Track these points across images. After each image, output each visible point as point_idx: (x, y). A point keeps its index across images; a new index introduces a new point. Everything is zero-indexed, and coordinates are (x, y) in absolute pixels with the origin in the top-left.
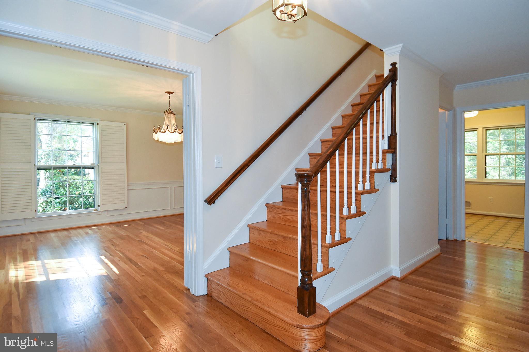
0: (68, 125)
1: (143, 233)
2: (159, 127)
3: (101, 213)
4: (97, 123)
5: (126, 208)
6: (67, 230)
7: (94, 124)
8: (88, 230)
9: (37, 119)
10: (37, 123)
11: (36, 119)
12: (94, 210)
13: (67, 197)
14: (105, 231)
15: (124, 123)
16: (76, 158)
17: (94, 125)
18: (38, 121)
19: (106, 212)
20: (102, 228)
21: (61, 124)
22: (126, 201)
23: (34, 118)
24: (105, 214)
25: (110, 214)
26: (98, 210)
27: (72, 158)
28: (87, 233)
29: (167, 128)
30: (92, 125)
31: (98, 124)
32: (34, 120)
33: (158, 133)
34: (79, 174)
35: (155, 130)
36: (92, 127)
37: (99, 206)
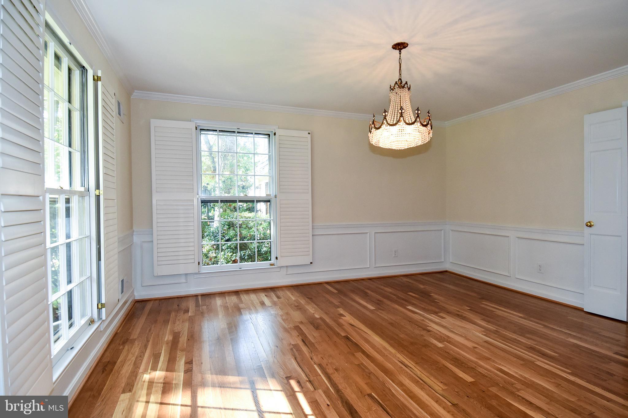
0: (237, 137)
1: (345, 316)
2: (384, 114)
3: (278, 269)
4: (274, 132)
5: (311, 263)
6: (237, 293)
7: (269, 135)
8: (263, 297)
9: (201, 129)
10: (200, 134)
11: (198, 129)
12: (271, 265)
13: (237, 243)
14: (287, 301)
15: (308, 132)
16: (248, 190)
17: (269, 137)
18: (201, 132)
19: (285, 269)
20: (280, 293)
21: (230, 135)
22: (311, 253)
23: (196, 127)
24: (284, 271)
25: (290, 271)
26: (276, 265)
27: (243, 190)
28: (263, 304)
29: (401, 115)
30: (267, 137)
31: (275, 134)
32: (196, 129)
33: (382, 126)
34: (251, 210)
35: (375, 122)
36: (267, 139)
37: (277, 258)
